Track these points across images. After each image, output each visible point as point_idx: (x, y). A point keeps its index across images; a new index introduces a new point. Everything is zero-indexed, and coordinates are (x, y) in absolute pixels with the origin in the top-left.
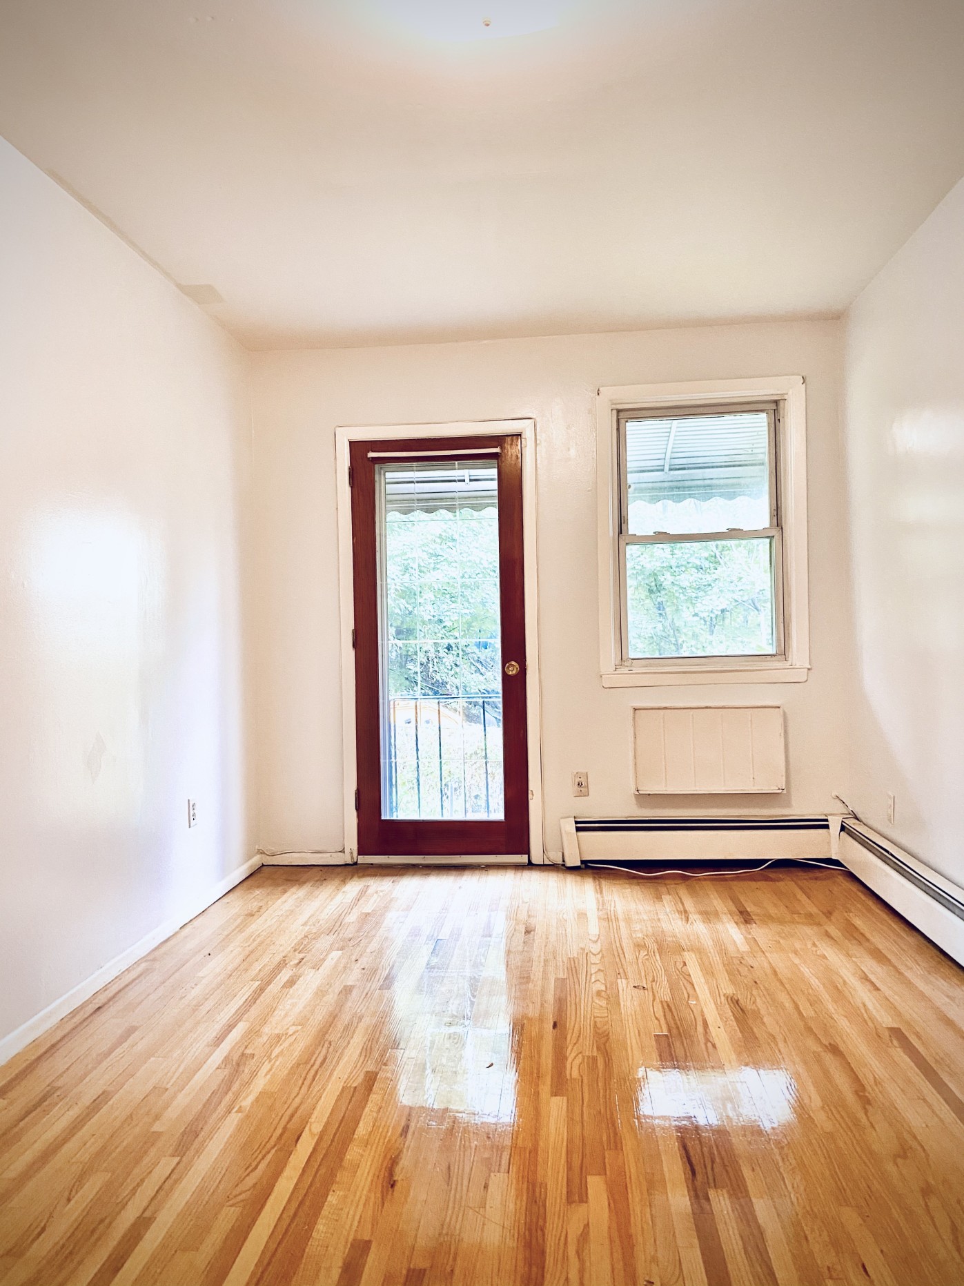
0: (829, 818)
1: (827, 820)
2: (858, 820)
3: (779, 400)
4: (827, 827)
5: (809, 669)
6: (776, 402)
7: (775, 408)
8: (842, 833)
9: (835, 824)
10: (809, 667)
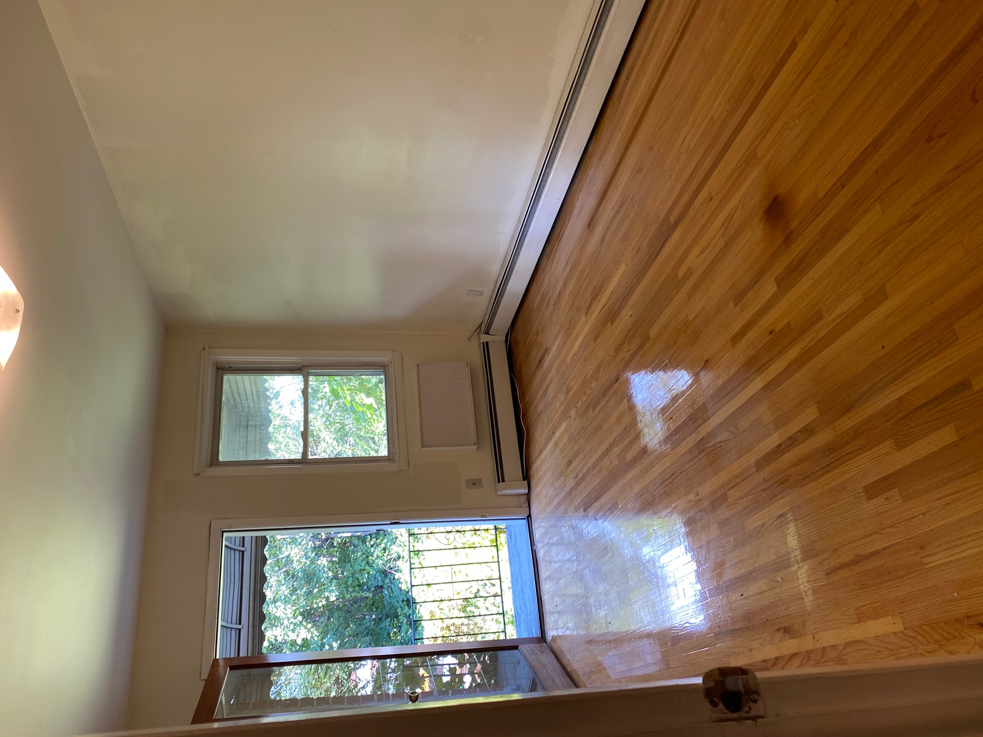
0: (482, 341)
1: (483, 343)
2: (482, 324)
3: (216, 366)
4: (487, 343)
5: (394, 351)
6: (218, 368)
7: (221, 370)
8: (490, 333)
9: (485, 338)
10: (392, 351)
